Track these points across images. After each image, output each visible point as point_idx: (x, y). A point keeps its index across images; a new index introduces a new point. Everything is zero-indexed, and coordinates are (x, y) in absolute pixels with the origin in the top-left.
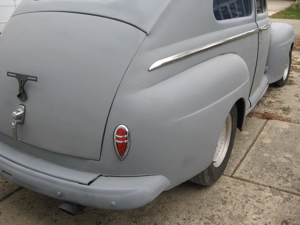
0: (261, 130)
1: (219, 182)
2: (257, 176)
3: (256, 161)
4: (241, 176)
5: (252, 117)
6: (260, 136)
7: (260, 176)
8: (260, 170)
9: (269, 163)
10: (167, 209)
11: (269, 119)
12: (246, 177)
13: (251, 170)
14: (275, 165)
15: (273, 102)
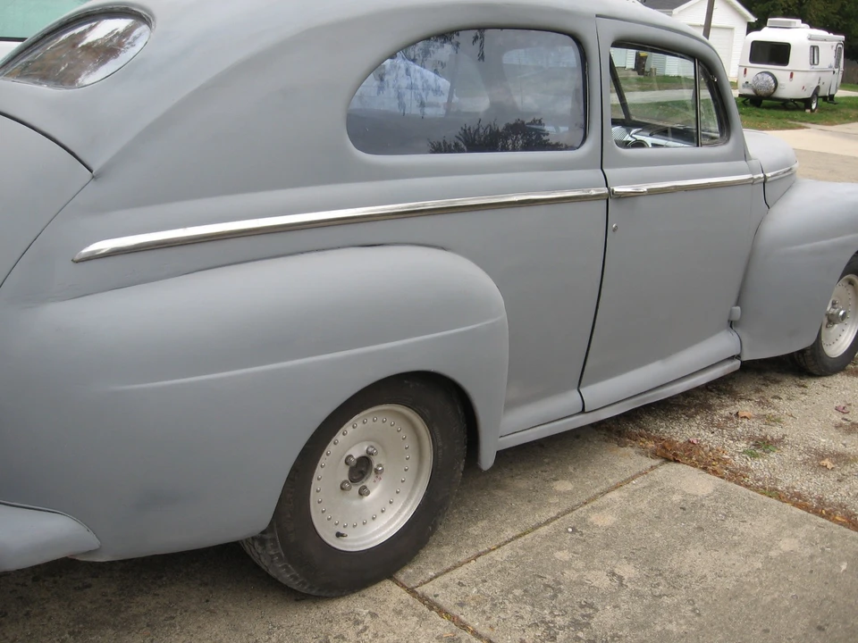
0: (616, 487)
1: (364, 596)
2: (479, 603)
3: (514, 566)
4: (436, 596)
5: (625, 446)
6: (595, 503)
7: (487, 608)
8: (502, 591)
9: (549, 579)
10: (173, 626)
11: (670, 461)
12: (445, 600)
13: (476, 585)
14: (562, 587)
15: (745, 417)
